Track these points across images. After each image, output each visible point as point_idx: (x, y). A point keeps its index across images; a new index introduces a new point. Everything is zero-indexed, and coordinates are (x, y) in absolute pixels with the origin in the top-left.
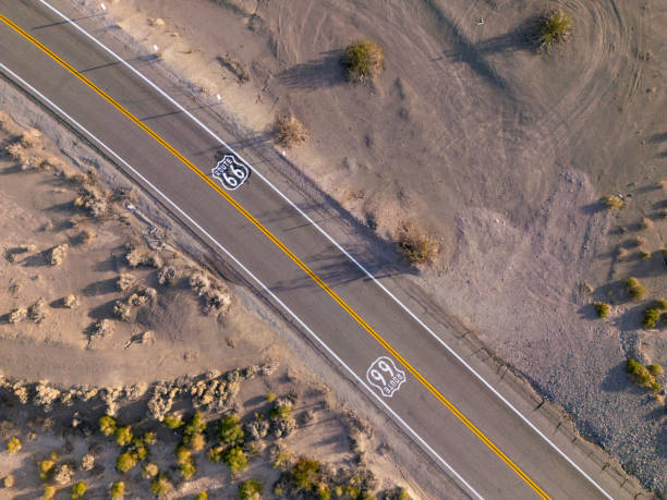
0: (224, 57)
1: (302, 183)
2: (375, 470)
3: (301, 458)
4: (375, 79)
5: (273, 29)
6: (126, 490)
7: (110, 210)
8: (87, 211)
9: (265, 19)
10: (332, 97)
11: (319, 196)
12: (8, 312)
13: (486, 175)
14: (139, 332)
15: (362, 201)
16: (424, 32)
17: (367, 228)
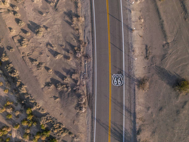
0: (148, 47)
1: (132, 102)
4: (181, 95)
5: (169, 52)
7: (81, 57)
8: (75, 53)
9: (170, 47)
10: (165, 87)
11: (133, 110)
12: (34, 59)
14: (57, 96)
15: (142, 123)
17: (136, 132)
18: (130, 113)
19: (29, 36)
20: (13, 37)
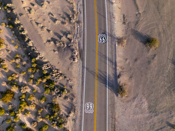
0: (125, 16)
1: (114, 54)
2: (68, 122)
3: (58, 104)
4: (151, 50)
5: (141, 19)
6: (25, 75)
7: (74, 23)
8: (70, 19)
9: (141, 16)
10: (138, 44)
11: (114, 60)
12: (39, 23)
13: (153, 93)
14: (56, 50)
15: (122, 70)
16: (172, 50)
17: (117, 76)
18: (112, 62)
19: (36, 8)
20: (24, 8)
